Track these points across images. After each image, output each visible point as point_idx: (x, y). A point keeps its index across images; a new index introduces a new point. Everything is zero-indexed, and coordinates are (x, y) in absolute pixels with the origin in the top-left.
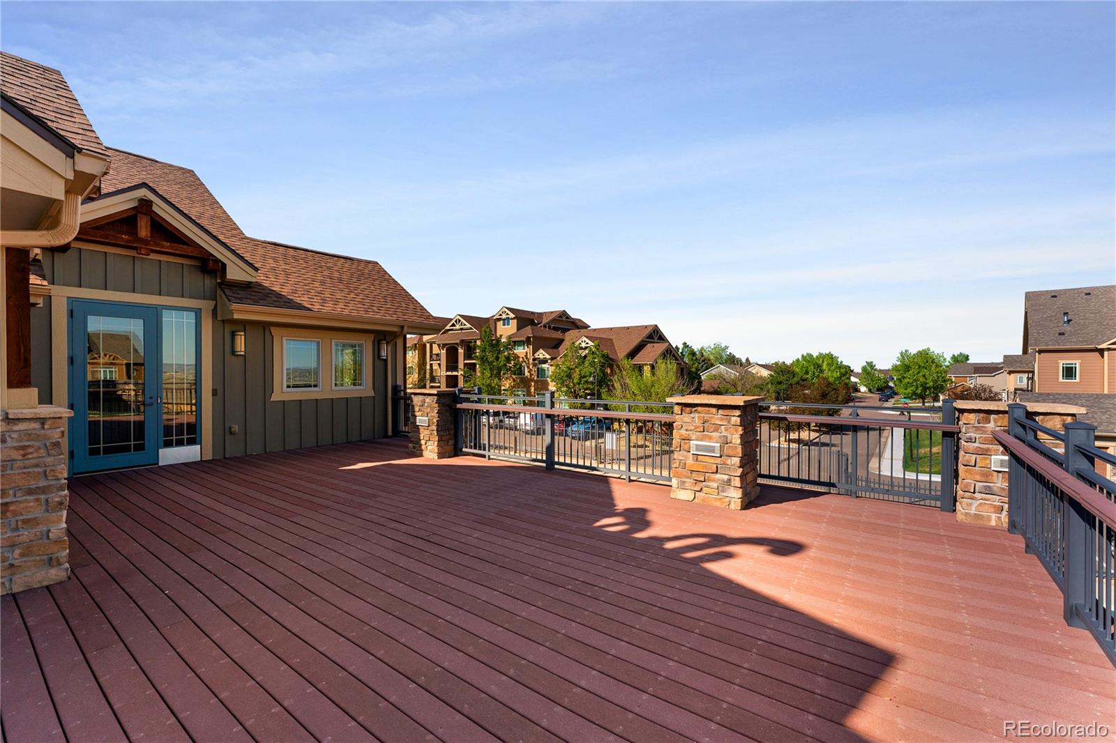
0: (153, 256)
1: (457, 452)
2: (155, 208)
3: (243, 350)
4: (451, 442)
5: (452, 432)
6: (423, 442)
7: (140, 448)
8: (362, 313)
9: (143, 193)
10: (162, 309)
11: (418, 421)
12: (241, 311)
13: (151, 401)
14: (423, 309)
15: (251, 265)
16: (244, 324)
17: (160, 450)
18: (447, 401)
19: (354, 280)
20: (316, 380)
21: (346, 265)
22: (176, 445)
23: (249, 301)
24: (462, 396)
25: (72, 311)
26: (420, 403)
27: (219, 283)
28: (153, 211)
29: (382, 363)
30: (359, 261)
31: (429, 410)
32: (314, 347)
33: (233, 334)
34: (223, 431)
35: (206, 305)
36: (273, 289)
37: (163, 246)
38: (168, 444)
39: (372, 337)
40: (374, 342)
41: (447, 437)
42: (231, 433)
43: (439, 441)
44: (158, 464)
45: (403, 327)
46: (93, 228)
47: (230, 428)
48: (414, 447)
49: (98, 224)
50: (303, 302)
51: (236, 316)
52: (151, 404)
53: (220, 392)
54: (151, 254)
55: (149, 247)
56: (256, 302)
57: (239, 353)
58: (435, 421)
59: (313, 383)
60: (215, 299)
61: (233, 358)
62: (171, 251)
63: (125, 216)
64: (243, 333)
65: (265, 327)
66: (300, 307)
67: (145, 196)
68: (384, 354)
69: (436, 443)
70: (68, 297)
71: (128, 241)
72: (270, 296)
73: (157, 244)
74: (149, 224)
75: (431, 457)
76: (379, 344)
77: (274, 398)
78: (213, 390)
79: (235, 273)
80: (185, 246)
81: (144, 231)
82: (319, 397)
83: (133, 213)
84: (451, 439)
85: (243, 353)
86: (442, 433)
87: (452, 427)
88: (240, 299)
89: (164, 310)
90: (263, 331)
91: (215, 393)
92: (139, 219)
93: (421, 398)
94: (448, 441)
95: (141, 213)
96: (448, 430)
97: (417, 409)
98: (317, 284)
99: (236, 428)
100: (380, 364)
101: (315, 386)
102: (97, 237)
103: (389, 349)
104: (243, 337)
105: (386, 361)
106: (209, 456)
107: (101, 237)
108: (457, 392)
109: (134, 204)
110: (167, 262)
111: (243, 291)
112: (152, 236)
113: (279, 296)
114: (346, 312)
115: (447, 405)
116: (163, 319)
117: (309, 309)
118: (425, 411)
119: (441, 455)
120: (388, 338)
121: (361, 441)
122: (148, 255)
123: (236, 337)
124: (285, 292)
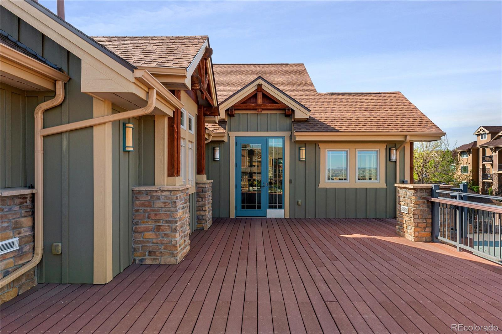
0: (264, 112)
1: (433, 239)
2: (263, 88)
3: (304, 157)
4: (428, 230)
5: (430, 221)
6: (405, 226)
7: (259, 208)
8: (374, 130)
9: (260, 81)
10: (269, 138)
11: (402, 209)
12: (302, 136)
13: (264, 185)
14: (429, 121)
15: (306, 108)
16: (305, 143)
17: (267, 210)
18: (425, 195)
19: (377, 107)
20: (346, 175)
21: (375, 98)
22: (274, 208)
23: (305, 130)
24: (438, 191)
25: (236, 142)
26: (403, 195)
27: (293, 121)
28: (263, 89)
29: (393, 164)
30: (386, 94)
31: (409, 201)
32: (344, 154)
33: (300, 149)
34: (294, 204)
35: (286, 134)
36: (321, 121)
37: (267, 106)
38: (270, 207)
39: (384, 146)
40: (386, 149)
41: (424, 225)
42: (298, 205)
43: (415, 227)
44: (266, 217)
45: (406, 136)
46: (242, 103)
47: (298, 202)
48: (399, 229)
49: (244, 101)
50: (336, 127)
51: (298, 139)
52: (264, 187)
53: (293, 181)
54: (263, 111)
55: (262, 108)
56: (308, 130)
57: (302, 160)
58: (412, 210)
59: (344, 178)
60: (291, 131)
61: (300, 163)
62: (270, 108)
63: (253, 95)
64: (304, 148)
65: (316, 143)
66: (333, 130)
67: (260, 83)
68: (393, 157)
69: (413, 228)
70: (235, 136)
71: (254, 106)
72: (317, 125)
73: (265, 106)
74: (262, 96)
75: (410, 239)
76: (390, 150)
77: (321, 186)
78: (290, 180)
79: (299, 114)
80: (276, 104)
81: (260, 100)
82: (347, 186)
83: (256, 92)
84: (427, 227)
85: (304, 160)
86: (418, 221)
87: (430, 216)
88: (300, 129)
89: (269, 139)
90: (315, 146)
91: (291, 182)
92: (258, 95)
93: (404, 190)
94: (425, 228)
95: (258, 92)
96: (426, 219)
97: (401, 200)
98: (349, 114)
99: (300, 202)
100: (391, 165)
101: (345, 179)
102: (243, 107)
103: (398, 153)
104: (304, 150)
105: (395, 162)
106: (287, 216)
107: (244, 107)
108: (434, 187)
109: (256, 88)
110: (271, 114)
111: (303, 124)
112: (263, 102)
113: (322, 124)
114: (363, 130)
115: (424, 198)
116: (269, 143)
117: (338, 131)
118: (407, 201)
119: (418, 239)
120: (397, 146)
121: (376, 219)
122: (262, 112)
123: (301, 150)
124: (327, 122)
